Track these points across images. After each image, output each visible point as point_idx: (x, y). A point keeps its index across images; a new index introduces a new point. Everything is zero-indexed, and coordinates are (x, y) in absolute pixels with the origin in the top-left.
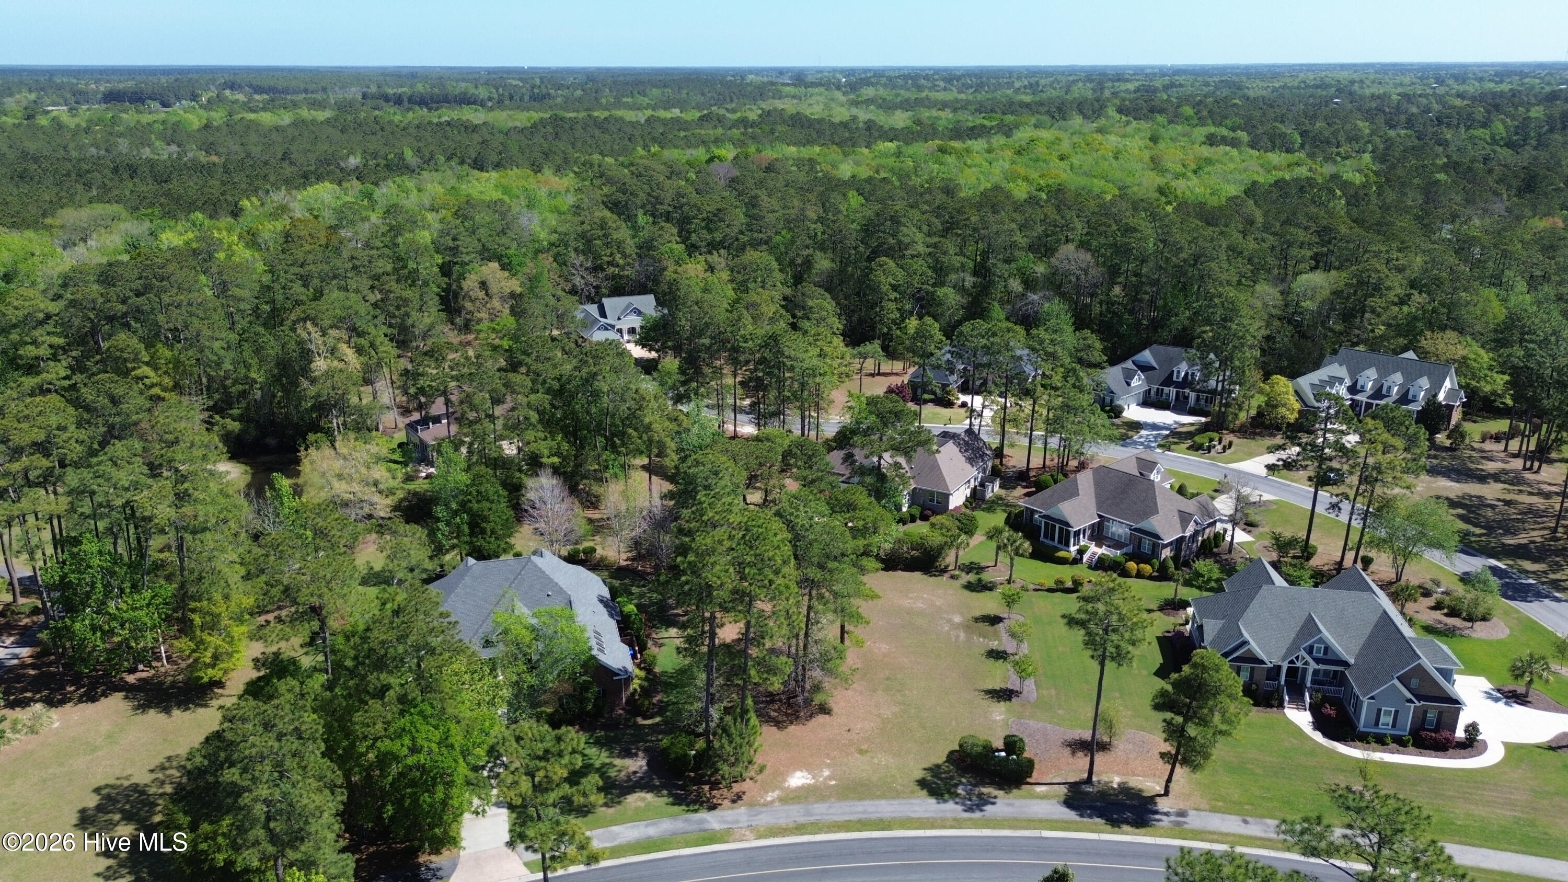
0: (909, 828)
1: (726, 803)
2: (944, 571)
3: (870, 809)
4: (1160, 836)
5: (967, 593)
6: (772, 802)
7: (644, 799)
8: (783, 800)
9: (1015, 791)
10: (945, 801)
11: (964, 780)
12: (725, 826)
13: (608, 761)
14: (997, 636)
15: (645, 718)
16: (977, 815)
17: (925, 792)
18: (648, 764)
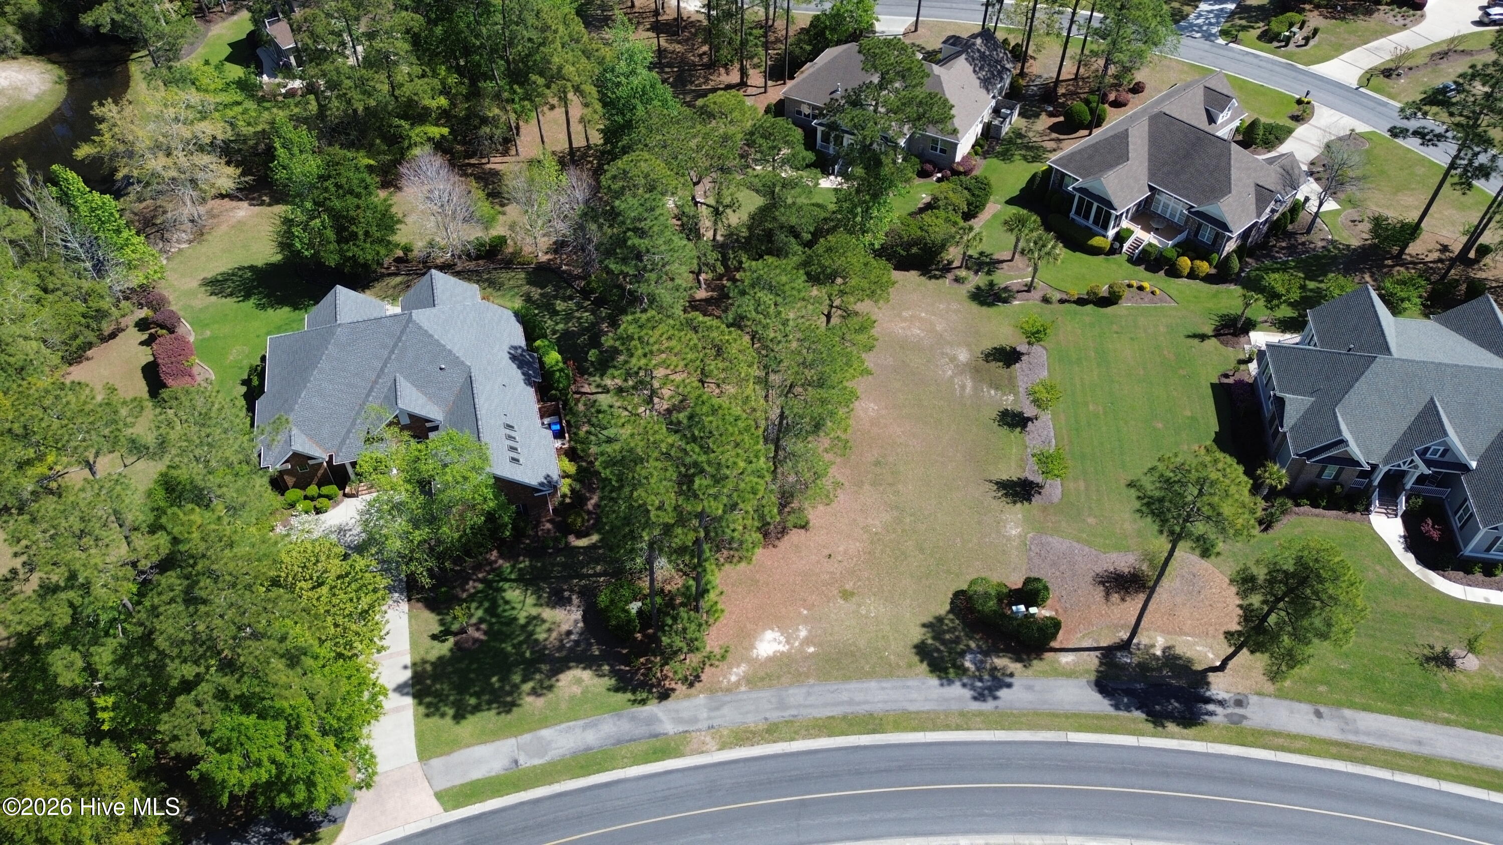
0: (905, 729)
1: (681, 688)
2: (947, 268)
3: (860, 697)
4: (1215, 740)
5: (974, 307)
6: (738, 684)
7: (579, 681)
8: (752, 681)
9: (1035, 662)
10: (950, 682)
11: (973, 645)
12: (681, 729)
13: (534, 611)
14: (1012, 387)
15: (579, 536)
16: (988, 706)
17: (924, 666)
18: (585, 618)
